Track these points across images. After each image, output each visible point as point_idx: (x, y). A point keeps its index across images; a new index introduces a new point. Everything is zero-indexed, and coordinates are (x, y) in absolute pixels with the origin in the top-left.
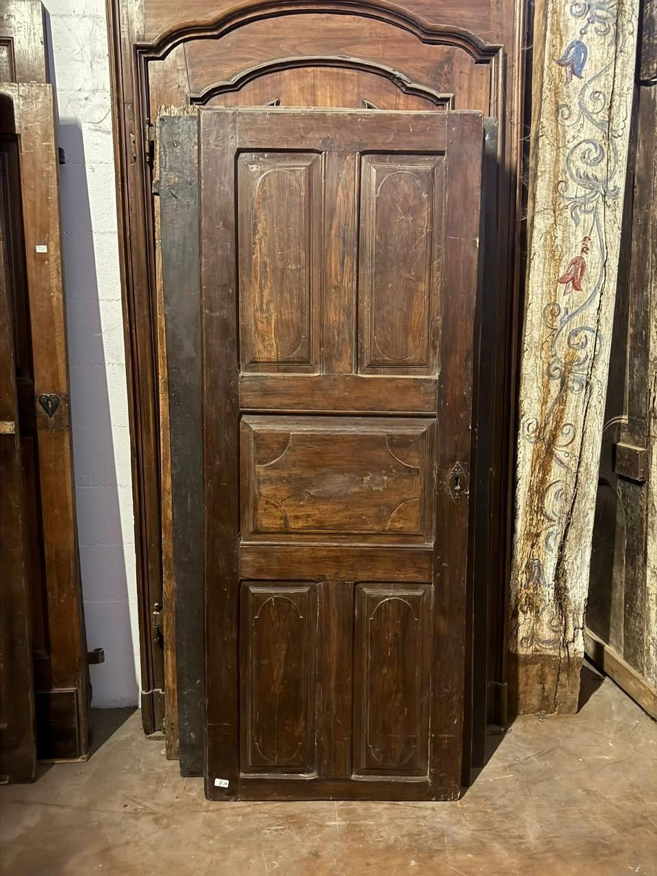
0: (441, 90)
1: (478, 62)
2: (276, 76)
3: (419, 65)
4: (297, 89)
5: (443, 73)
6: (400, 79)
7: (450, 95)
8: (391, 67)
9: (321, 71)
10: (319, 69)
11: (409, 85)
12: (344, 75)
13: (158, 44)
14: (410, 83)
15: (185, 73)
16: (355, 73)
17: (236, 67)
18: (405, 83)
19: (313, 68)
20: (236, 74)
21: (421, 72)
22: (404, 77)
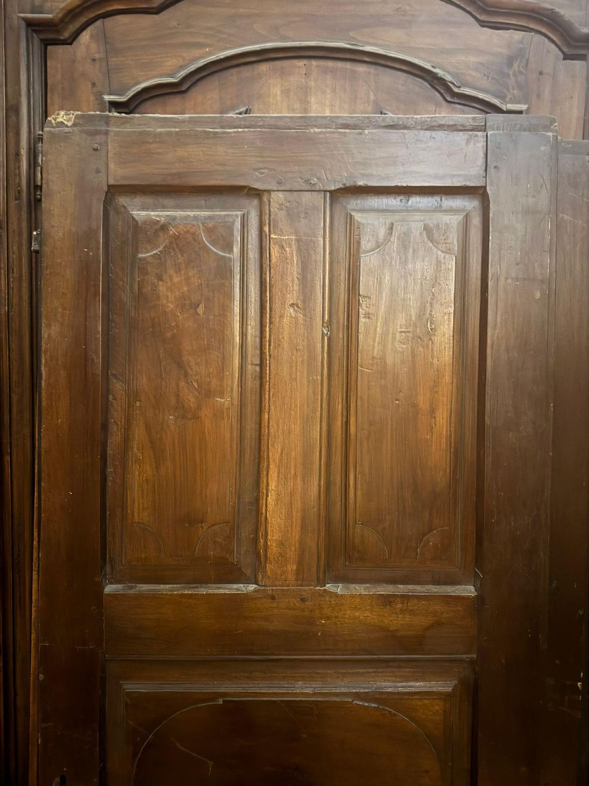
0: (508, 99)
1: (566, 57)
2: (246, 71)
3: (472, 59)
4: (279, 93)
5: (511, 73)
6: (444, 80)
7: (524, 107)
8: (429, 62)
9: (317, 66)
10: (314, 63)
11: (456, 90)
12: (355, 72)
13: (62, 20)
14: (460, 87)
15: (104, 64)
16: (372, 69)
17: (184, 58)
18: (451, 85)
19: (305, 62)
20: (182, 67)
21: (477, 70)
22: (448, 78)
